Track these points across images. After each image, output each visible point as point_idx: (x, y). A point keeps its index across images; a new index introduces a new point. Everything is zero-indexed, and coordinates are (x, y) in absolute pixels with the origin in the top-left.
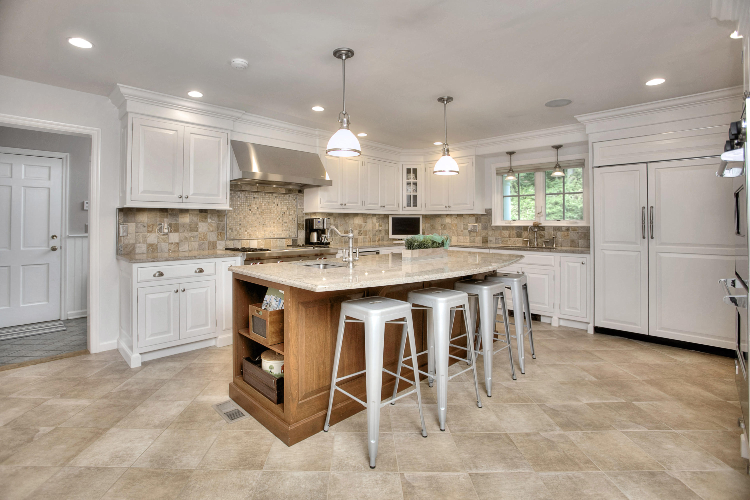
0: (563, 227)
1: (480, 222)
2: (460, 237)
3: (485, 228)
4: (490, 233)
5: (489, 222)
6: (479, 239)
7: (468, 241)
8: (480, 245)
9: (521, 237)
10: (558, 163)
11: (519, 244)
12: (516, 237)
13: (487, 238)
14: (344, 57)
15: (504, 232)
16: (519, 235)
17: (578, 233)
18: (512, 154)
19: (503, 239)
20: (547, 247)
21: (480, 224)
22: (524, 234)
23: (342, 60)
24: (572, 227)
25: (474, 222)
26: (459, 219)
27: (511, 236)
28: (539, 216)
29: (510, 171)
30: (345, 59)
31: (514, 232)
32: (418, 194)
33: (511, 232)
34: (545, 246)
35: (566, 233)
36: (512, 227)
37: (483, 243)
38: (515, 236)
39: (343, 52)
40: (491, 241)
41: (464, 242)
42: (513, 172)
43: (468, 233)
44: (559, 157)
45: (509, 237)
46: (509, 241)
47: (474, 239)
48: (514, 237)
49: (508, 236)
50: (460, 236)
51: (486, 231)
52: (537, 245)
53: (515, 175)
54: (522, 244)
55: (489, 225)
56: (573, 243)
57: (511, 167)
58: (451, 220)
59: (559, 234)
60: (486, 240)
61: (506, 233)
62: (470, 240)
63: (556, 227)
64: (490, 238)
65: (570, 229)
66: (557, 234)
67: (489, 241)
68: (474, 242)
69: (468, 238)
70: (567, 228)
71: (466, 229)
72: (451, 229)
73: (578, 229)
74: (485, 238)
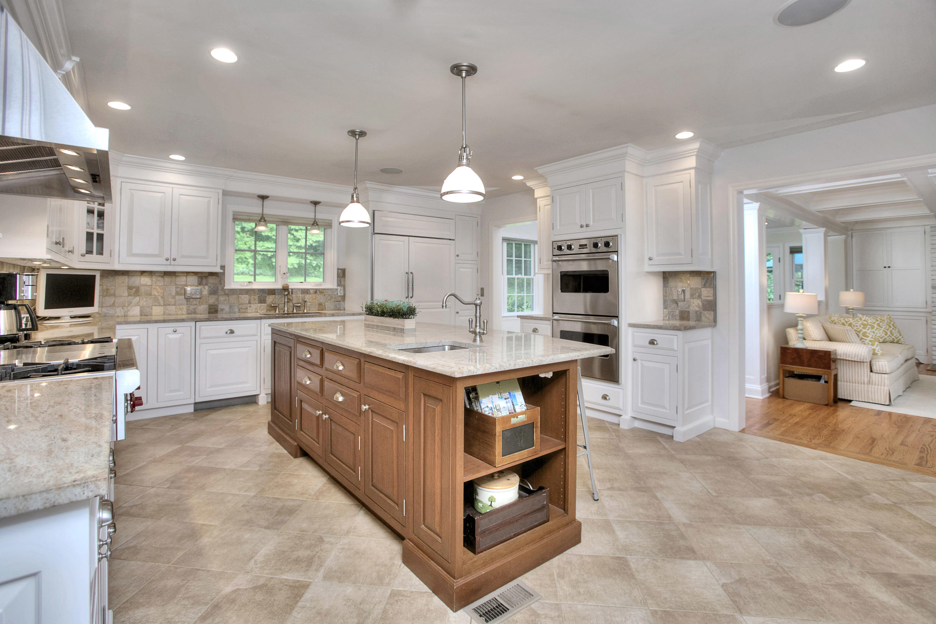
0: (311, 290)
1: (206, 284)
2: (168, 307)
3: (213, 292)
4: (222, 298)
5: (221, 284)
6: (203, 308)
7: (184, 312)
8: (206, 316)
9: (264, 303)
10: (315, 221)
11: (263, 311)
12: (259, 303)
13: (217, 306)
14: (464, 75)
15: (243, 297)
16: (262, 301)
17: (325, 295)
18: (265, 198)
19: (241, 306)
20: (298, 312)
21: (207, 287)
22: (269, 298)
23: (462, 77)
24: (319, 289)
25: (196, 284)
26: (167, 279)
27: (252, 302)
28: (284, 277)
29: (261, 219)
30: (465, 77)
31: (256, 297)
32: (105, 232)
33: (252, 297)
34: (296, 311)
35: (314, 296)
36: (253, 290)
37: (209, 313)
38: (257, 302)
39: (463, 67)
40: (222, 310)
41: (177, 314)
42: (265, 221)
43: (185, 300)
44: (316, 214)
45: (250, 303)
46: (249, 308)
47: (194, 309)
48: (256, 304)
49: (247, 302)
50: (169, 305)
51: (216, 296)
52: (287, 311)
53: (267, 225)
54: (266, 311)
55: (220, 288)
56: (321, 306)
57: (263, 214)
58: (152, 281)
59: (307, 297)
60: (215, 308)
61: (245, 298)
62: (188, 310)
63: (304, 289)
64: (220, 307)
65: (318, 292)
66: (306, 297)
67: (219, 310)
68: (195, 313)
69: (185, 307)
70: (314, 291)
71: (181, 295)
72: (150, 295)
73: (324, 291)
74: (212, 305)
